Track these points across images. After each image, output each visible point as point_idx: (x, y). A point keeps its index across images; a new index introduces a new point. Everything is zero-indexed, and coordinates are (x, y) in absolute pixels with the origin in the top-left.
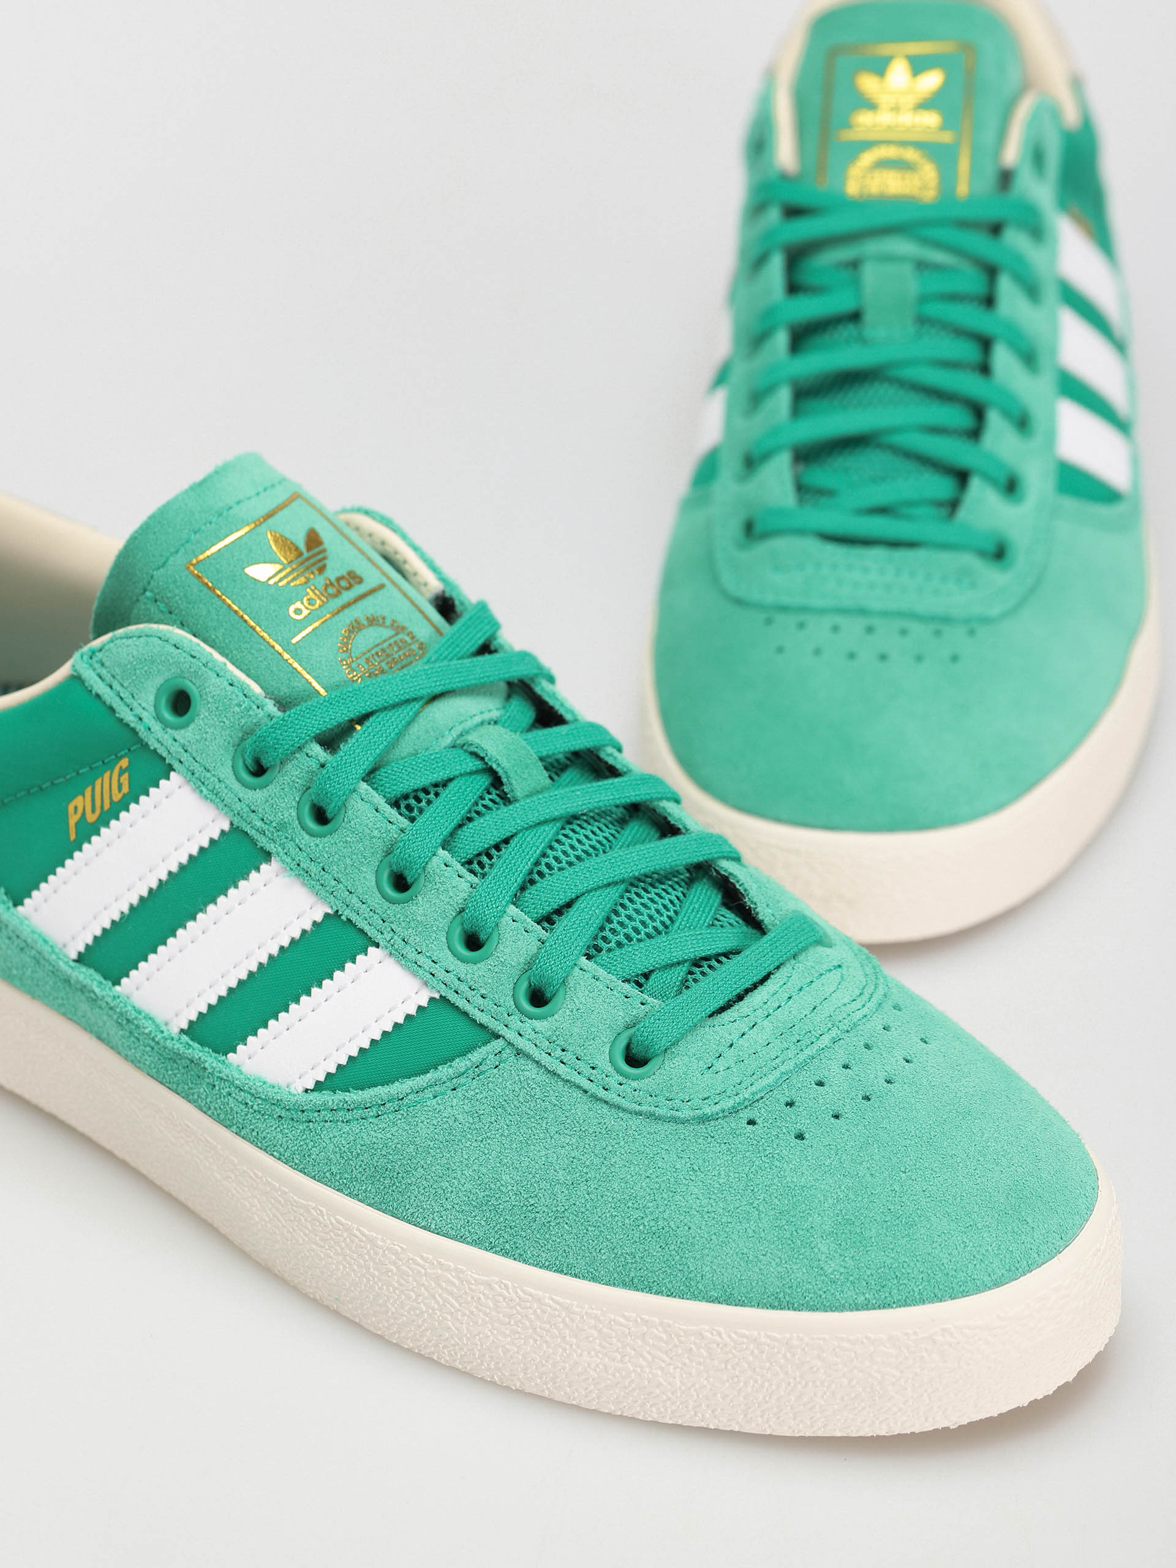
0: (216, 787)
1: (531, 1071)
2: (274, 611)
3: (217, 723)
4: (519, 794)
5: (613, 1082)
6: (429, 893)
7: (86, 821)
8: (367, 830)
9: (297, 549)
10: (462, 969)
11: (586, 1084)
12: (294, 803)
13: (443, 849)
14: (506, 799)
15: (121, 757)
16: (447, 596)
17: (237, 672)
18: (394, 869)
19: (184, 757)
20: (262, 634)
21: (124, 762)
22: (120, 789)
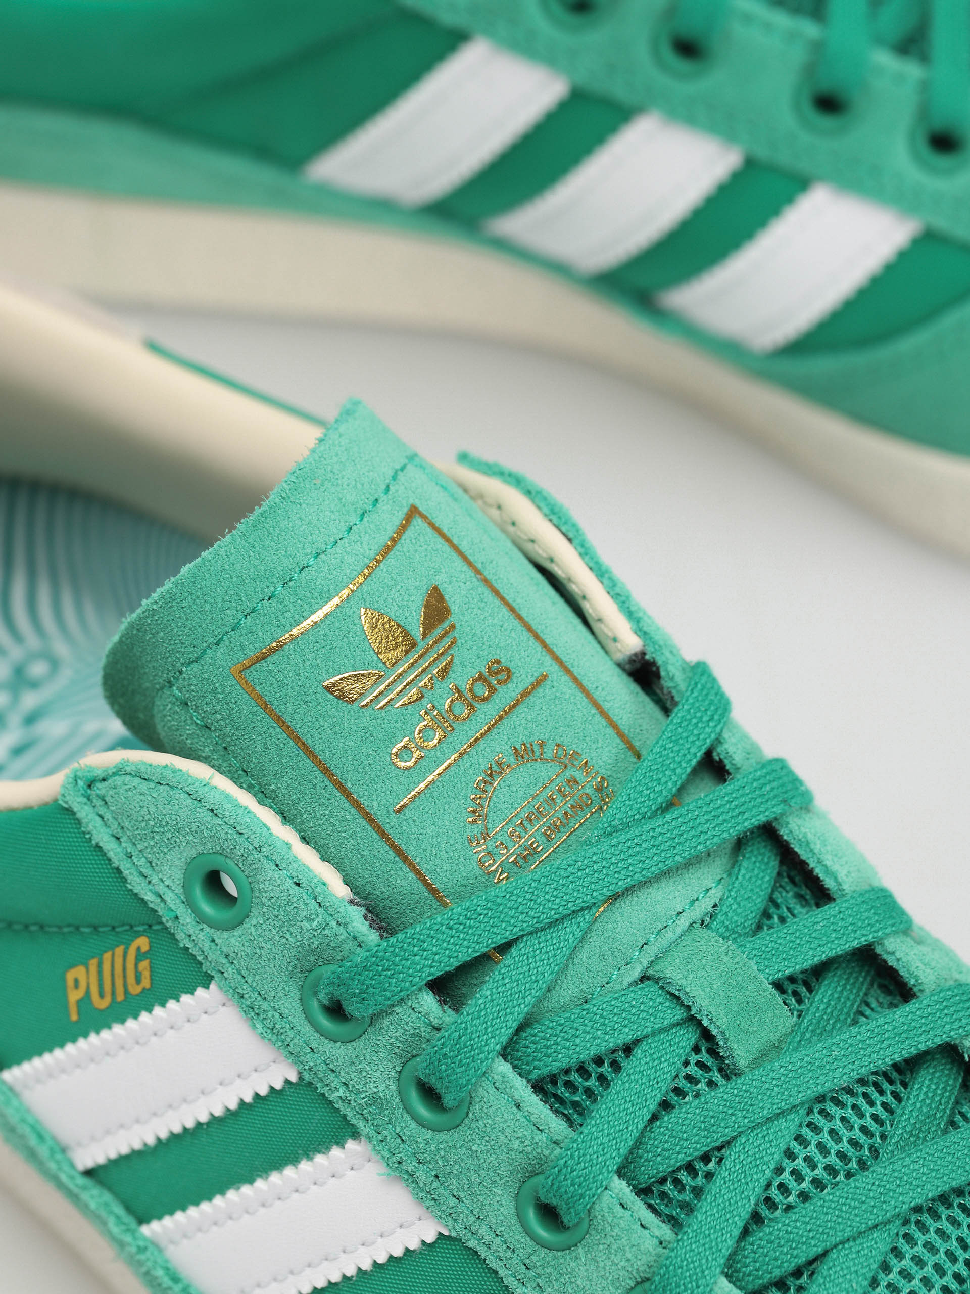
0: (277, 1026)
2: (368, 756)
3: (277, 938)
4: (742, 1063)
6: (595, 1247)
7: (92, 1004)
8: (502, 1138)
9: (406, 633)
12: (393, 1073)
13: (620, 1176)
14: (728, 1072)
15: (138, 934)
16: (647, 657)
17: (307, 856)
18: (542, 1199)
19: (229, 971)
20: (347, 794)
21: (143, 942)
22: (138, 981)
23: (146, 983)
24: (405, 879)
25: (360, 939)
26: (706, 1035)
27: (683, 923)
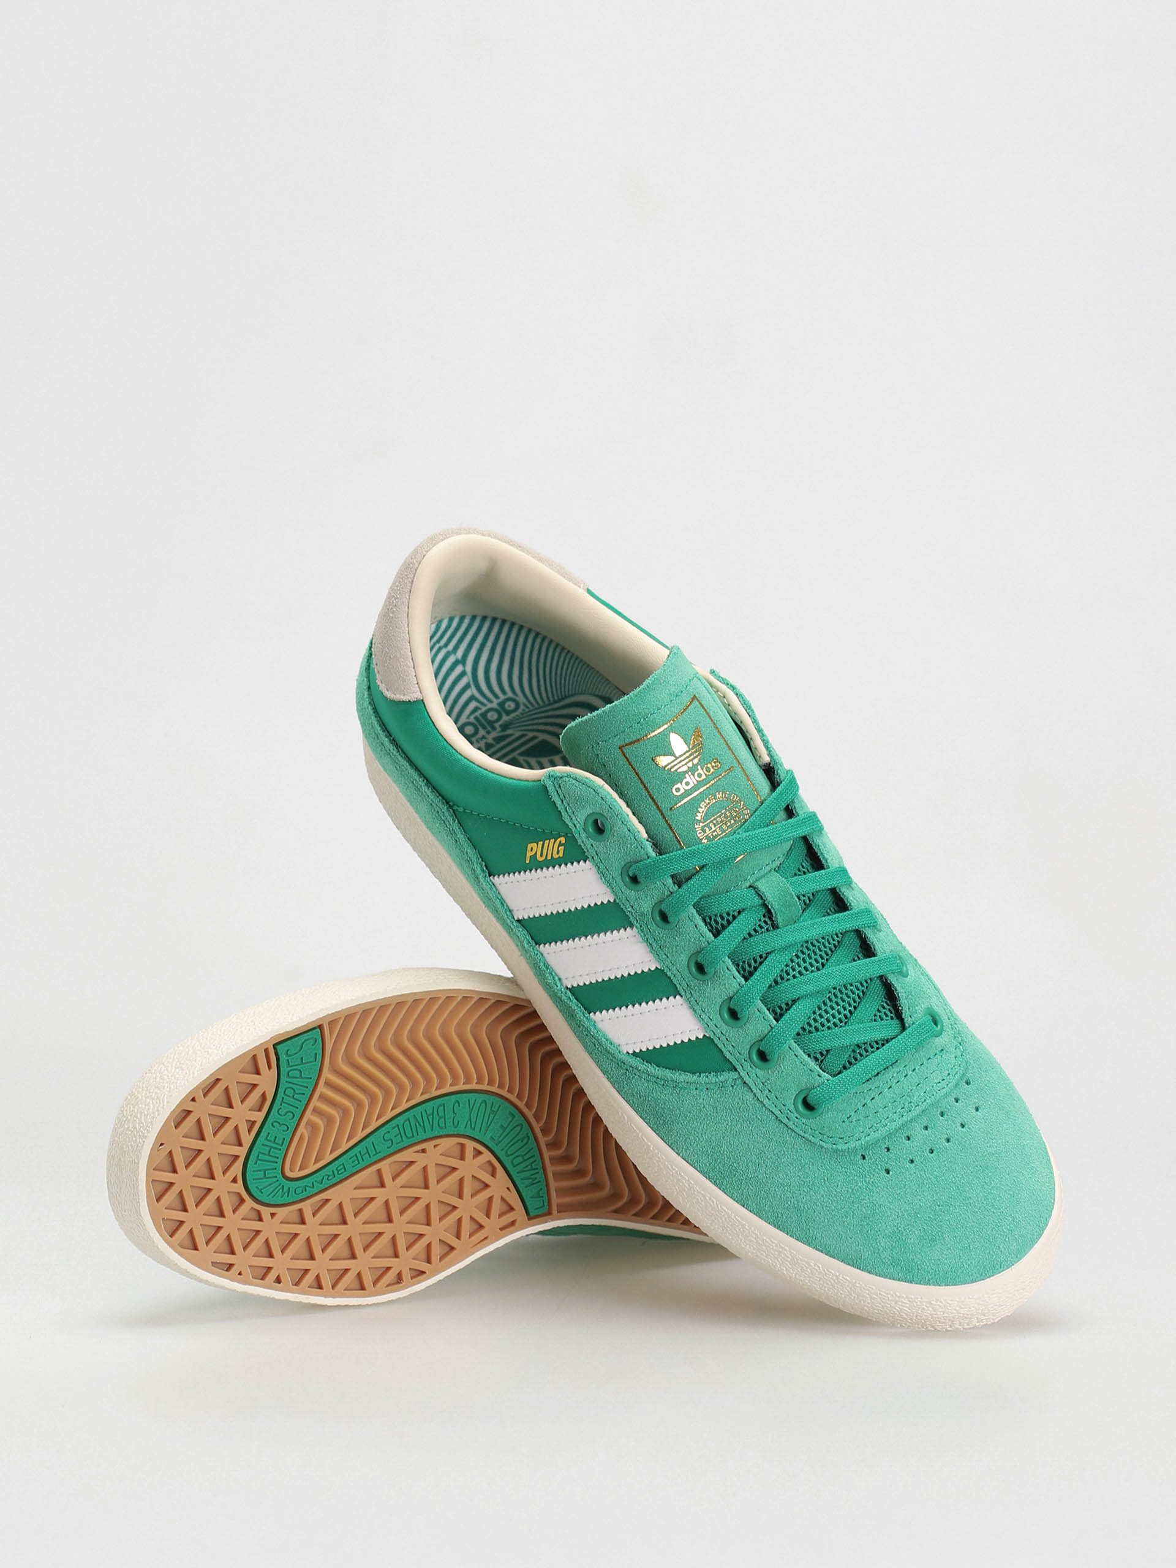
0: (610, 880)
1: (750, 1096)
2: (664, 789)
3: (617, 849)
4: (780, 924)
5: (793, 1116)
6: (715, 981)
7: (536, 859)
8: (688, 937)
10: (725, 1028)
11: (777, 1113)
12: (651, 906)
13: (729, 957)
14: (775, 927)
15: (560, 836)
16: (771, 765)
17: (634, 820)
18: (699, 960)
19: (596, 857)
20: (654, 801)
21: (563, 840)
22: (558, 853)
23: (561, 854)
24: (669, 835)
25: (649, 855)
26: (769, 911)
27: (768, 868)
